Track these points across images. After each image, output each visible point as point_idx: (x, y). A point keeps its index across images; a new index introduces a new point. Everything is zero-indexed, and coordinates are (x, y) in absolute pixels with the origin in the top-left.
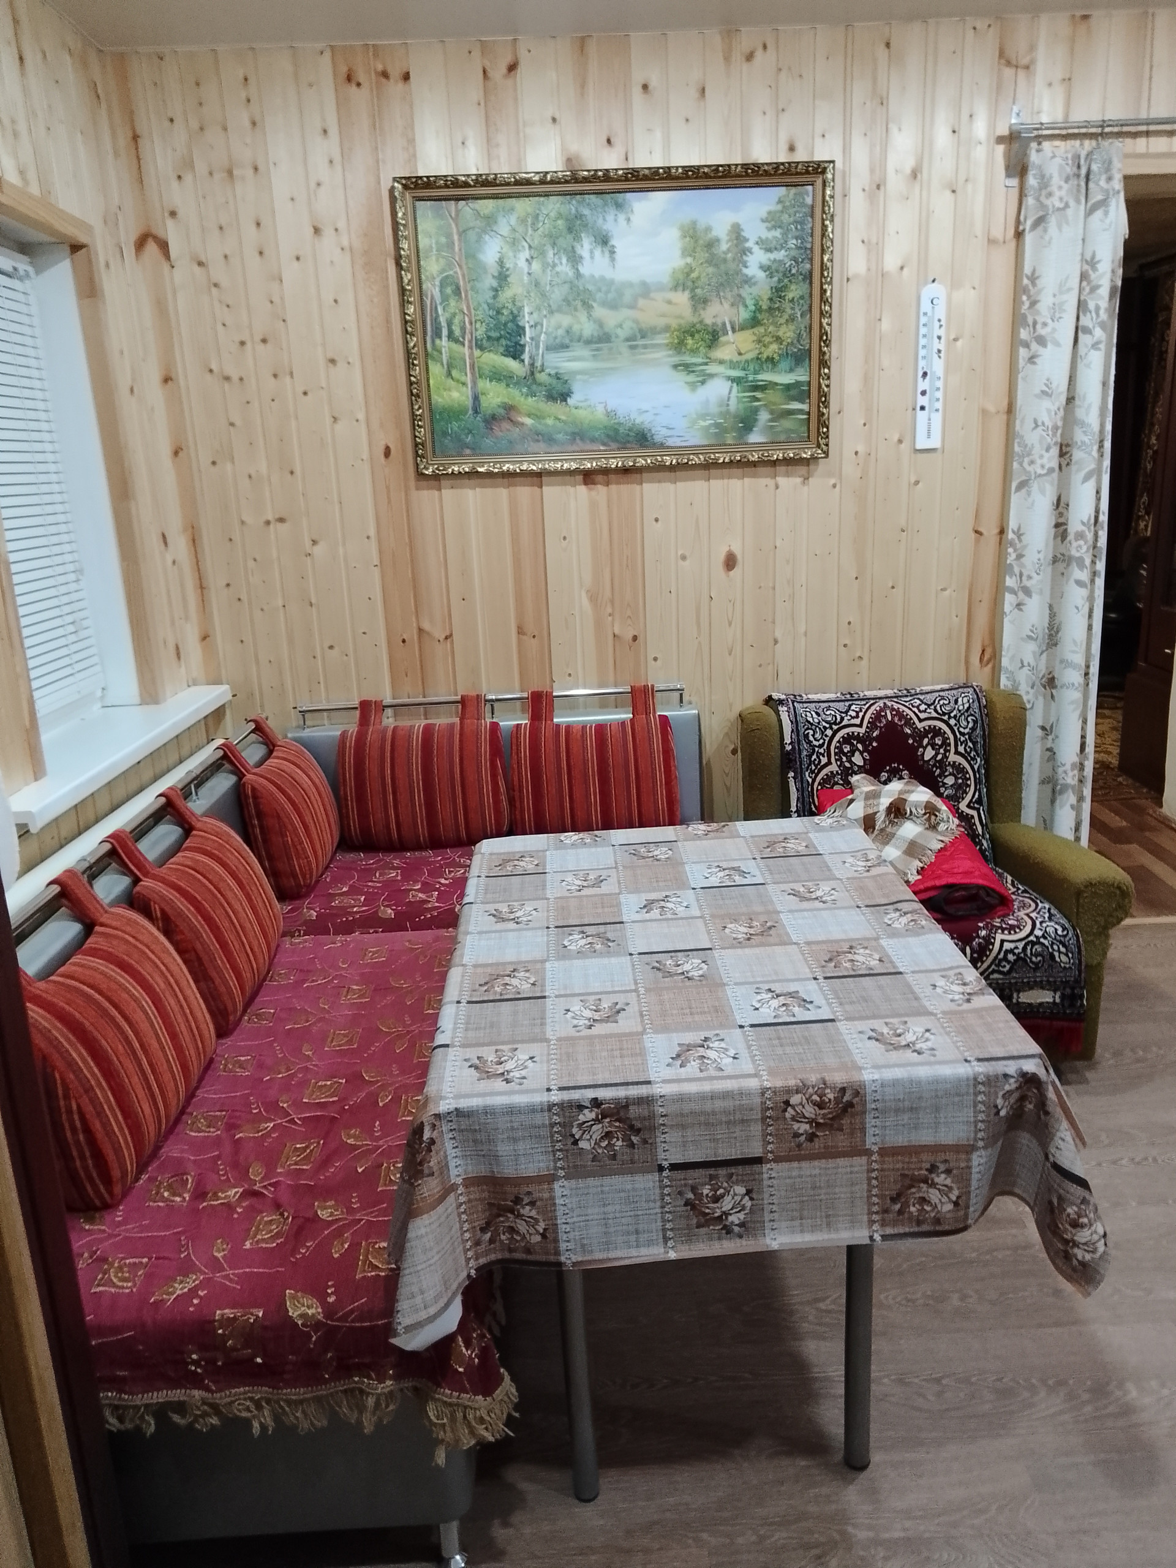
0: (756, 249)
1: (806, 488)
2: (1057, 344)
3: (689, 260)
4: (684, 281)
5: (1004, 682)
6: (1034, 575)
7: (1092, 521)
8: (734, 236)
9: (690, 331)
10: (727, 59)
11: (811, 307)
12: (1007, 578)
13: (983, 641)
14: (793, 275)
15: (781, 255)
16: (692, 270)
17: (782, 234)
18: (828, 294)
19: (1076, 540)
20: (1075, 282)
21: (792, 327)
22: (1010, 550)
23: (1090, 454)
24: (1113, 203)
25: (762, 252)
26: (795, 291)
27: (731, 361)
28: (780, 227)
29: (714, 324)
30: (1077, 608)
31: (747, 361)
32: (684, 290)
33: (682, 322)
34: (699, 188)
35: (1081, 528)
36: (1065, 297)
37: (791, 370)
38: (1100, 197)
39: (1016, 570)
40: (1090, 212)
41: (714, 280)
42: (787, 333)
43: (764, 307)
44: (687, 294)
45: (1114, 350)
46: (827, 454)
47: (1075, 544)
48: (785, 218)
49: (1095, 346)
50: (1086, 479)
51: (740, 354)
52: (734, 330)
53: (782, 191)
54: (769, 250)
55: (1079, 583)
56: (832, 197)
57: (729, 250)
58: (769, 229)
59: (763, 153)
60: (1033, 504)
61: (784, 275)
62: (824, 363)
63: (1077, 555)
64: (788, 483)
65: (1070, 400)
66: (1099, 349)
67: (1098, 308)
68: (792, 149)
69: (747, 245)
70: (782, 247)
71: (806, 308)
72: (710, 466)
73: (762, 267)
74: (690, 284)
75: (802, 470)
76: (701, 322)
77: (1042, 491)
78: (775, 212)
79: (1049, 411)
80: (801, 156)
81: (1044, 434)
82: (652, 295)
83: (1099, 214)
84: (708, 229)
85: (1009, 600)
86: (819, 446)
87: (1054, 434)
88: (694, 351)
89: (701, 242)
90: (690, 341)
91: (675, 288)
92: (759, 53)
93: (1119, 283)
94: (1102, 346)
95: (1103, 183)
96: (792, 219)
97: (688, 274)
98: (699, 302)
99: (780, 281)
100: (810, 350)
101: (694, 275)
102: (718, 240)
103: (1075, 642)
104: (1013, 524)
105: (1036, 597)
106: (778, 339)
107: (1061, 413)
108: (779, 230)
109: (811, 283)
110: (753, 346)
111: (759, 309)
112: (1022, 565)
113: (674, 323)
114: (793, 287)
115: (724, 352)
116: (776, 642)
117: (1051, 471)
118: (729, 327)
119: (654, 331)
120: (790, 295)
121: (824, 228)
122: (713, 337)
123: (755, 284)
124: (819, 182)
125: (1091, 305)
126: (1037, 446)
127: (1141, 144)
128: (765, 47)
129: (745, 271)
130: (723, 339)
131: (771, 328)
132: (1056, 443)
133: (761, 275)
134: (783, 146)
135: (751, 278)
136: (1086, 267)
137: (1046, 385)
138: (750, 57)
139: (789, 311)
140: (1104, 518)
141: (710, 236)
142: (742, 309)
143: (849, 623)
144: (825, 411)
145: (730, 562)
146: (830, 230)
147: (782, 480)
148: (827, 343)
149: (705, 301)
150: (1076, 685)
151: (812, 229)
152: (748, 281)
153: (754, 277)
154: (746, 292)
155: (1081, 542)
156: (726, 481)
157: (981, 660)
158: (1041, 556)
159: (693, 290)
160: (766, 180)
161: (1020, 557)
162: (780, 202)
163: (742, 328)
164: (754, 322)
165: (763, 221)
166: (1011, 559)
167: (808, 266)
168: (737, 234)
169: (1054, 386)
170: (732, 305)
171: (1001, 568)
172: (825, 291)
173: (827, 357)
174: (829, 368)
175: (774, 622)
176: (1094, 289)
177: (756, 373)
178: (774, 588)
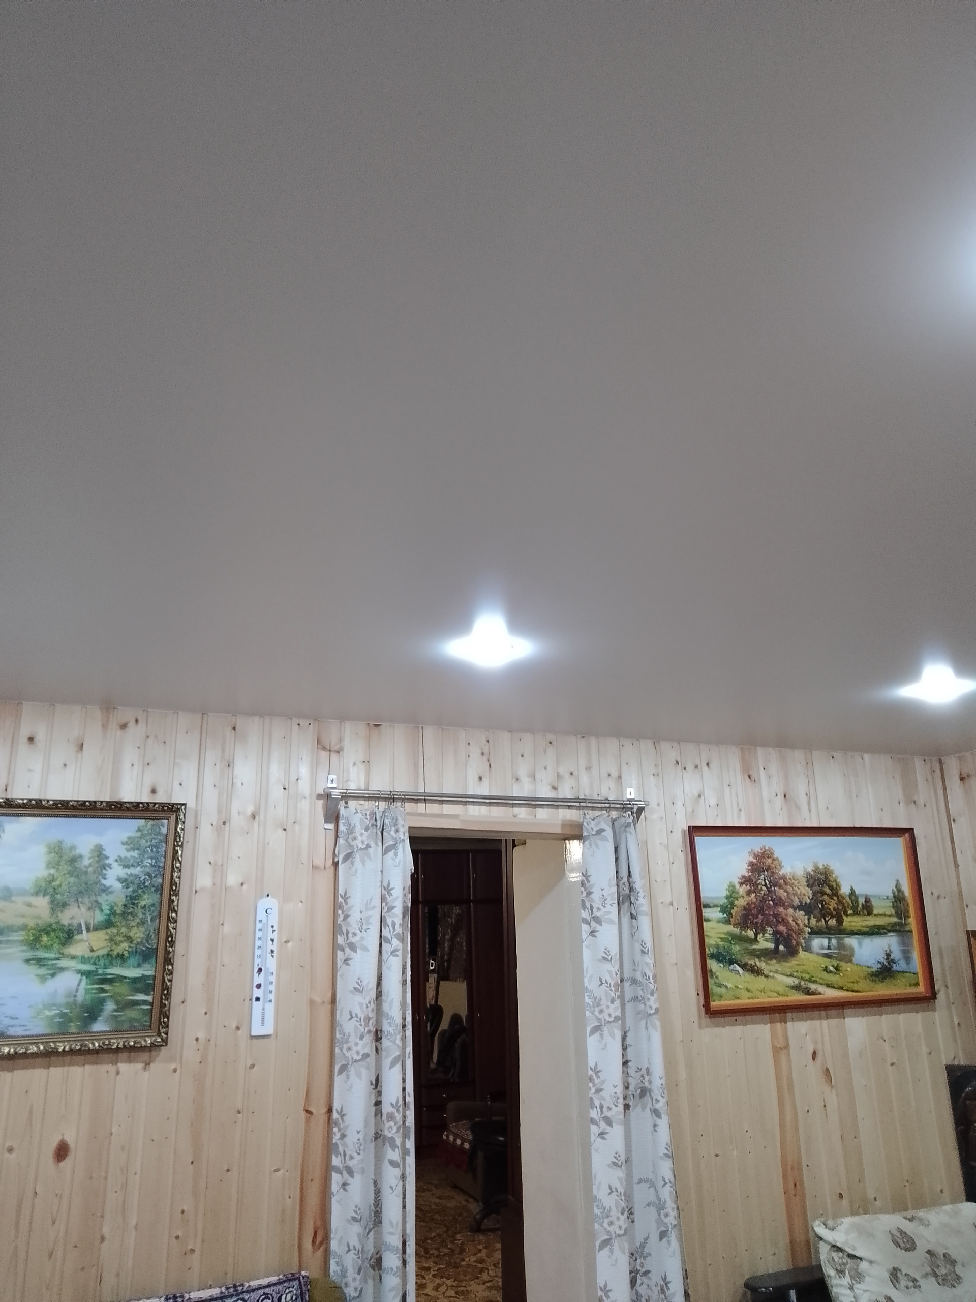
0: (115, 865)
1: (147, 1073)
2: (365, 949)
3: (52, 871)
4: (46, 888)
5: (333, 1267)
6: (355, 1155)
7: (401, 1102)
8: (96, 854)
9: (47, 930)
10: (105, 726)
11: (160, 914)
12: (334, 1157)
13: (315, 1223)
14: (147, 887)
15: (137, 870)
16: (54, 880)
17: (140, 855)
18: (175, 903)
19: (389, 1121)
20: (377, 902)
21: (142, 929)
22: (335, 1130)
23: (395, 1043)
24: (400, 847)
25: (121, 867)
26: (147, 900)
27: (83, 957)
28: (138, 849)
29: (70, 925)
30: (392, 1188)
31: (98, 957)
32: (44, 895)
33: (40, 922)
34: (68, 816)
35: (391, 1110)
36: (370, 913)
37: (139, 966)
38: (391, 843)
39: (341, 1149)
40: (385, 852)
41: (75, 888)
42: (138, 934)
43: (118, 912)
44: (47, 898)
45: (409, 955)
46: (165, 1042)
47: (387, 1125)
48: (143, 842)
49: (394, 953)
50: (393, 1064)
51: (92, 950)
52: (88, 930)
53: (142, 822)
54: (126, 866)
55: (393, 1163)
56: (183, 829)
57: (90, 865)
58: (128, 850)
59: (129, 794)
60: (351, 1087)
61: (139, 886)
62: (168, 961)
63: (390, 1135)
64: (128, 1069)
65: (379, 994)
66: (397, 956)
67: (394, 924)
68: (154, 791)
69: (107, 861)
70: (139, 865)
71: (155, 914)
72: (49, 1056)
73: (119, 880)
74: (51, 890)
75: (145, 1056)
76: (58, 923)
77: (359, 1075)
78: (134, 838)
79: (361, 1005)
80: (161, 798)
81: (358, 1024)
82: (13, 898)
83: (391, 854)
84: (73, 848)
85: (336, 1178)
86: (159, 1034)
87: (367, 1024)
88: (48, 948)
89: (65, 858)
90: (45, 939)
91: (37, 894)
92: (132, 724)
93: (410, 905)
94: (399, 953)
95: (392, 833)
96: (149, 843)
97: (50, 883)
98: (58, 906)
99: (134, 891)
100: (157, 948)
101: (55, 884)
102: (81, 857)
103: (391, 1223)
104: (336, 1106)
105: (358, 1177)
106: (129, 939)
107: (373, 1006)
108: (136, 852)
109: (161, 894)
110: (105, 944)
111: (113, 913)
112: (345, 1145)
113: (31, 923)
114: (146, 896)
115: (79, 948)
116: (103, 1239)
117: (366, 1056)
118: (84, 928)
119: (11, 929)
120: (143, 903)
121: (175, 852)
122: (68, 935)
123: (112, 892)
124: (173, 817)
125: (389, 921)
126: (353, 1034)
127: (421, 807)
128: (137, 721)
129: (103, 882)
130: (77, 937)
131: (123, 930)
132: (369, 1032)
133: (118, 886)
134: (147, 790)
135: (108, 888)
136: (384, 892)
137: (358, 983)
138: (124, 726)
139: (140, 915)
140: (410, 1099)
141: (74, 853)
142: (97, 912)
143: (183, 1212)
144: (166, 1003)
145: (62, 1152)
146: (180, 853)
147: (123, 1067)
148: (172, 944)
149: (64, 905)
150: (395, 1269)
151: (165, 852)
152: (105, 890)
153: (111, 887)
154: (103, 899)
155: (392, 1123)
156: (66, 1068)
157: (314, 1242)
158: (361, 1136)
159: (53, 896)
160: (128, 814)
161: (343, 1136)
162: (139, 830)
163: (96, 929)
164: (108, 924)
165: (123, 844)
166: (336, 1138)
167: (160, 881)
168: (99, 854)
169: (364, 983)
170: (89, 909)
171: (329, 1148)
172: (173, 901)
173: (171, 956)
174: (172, 965)
175: (102, 1217)
176: (391, 909)
177: (106, 967)
178: (106, 1178)
